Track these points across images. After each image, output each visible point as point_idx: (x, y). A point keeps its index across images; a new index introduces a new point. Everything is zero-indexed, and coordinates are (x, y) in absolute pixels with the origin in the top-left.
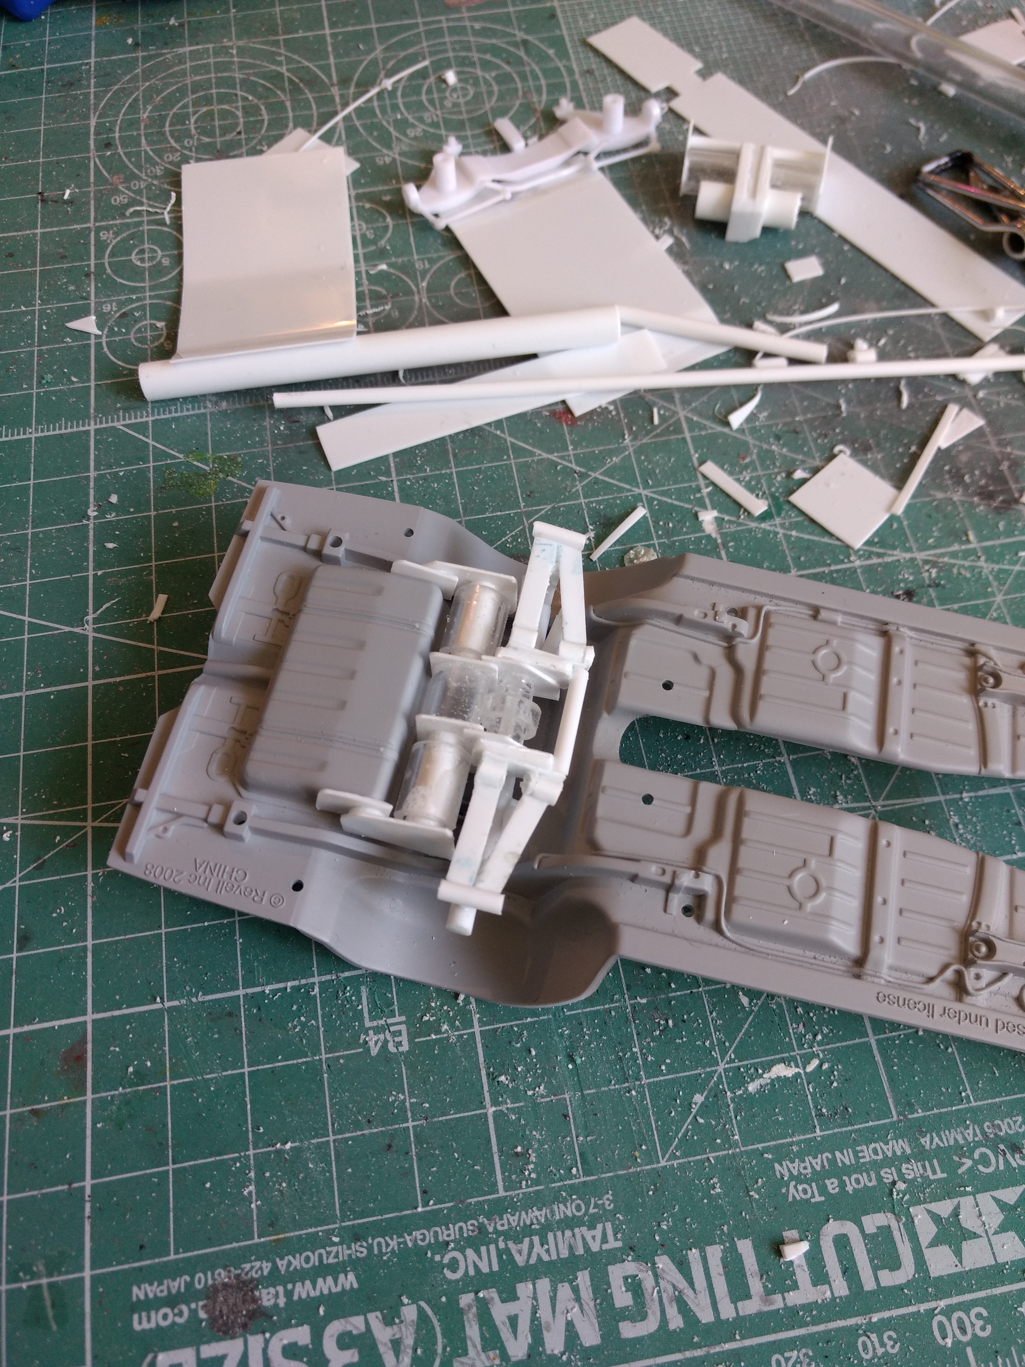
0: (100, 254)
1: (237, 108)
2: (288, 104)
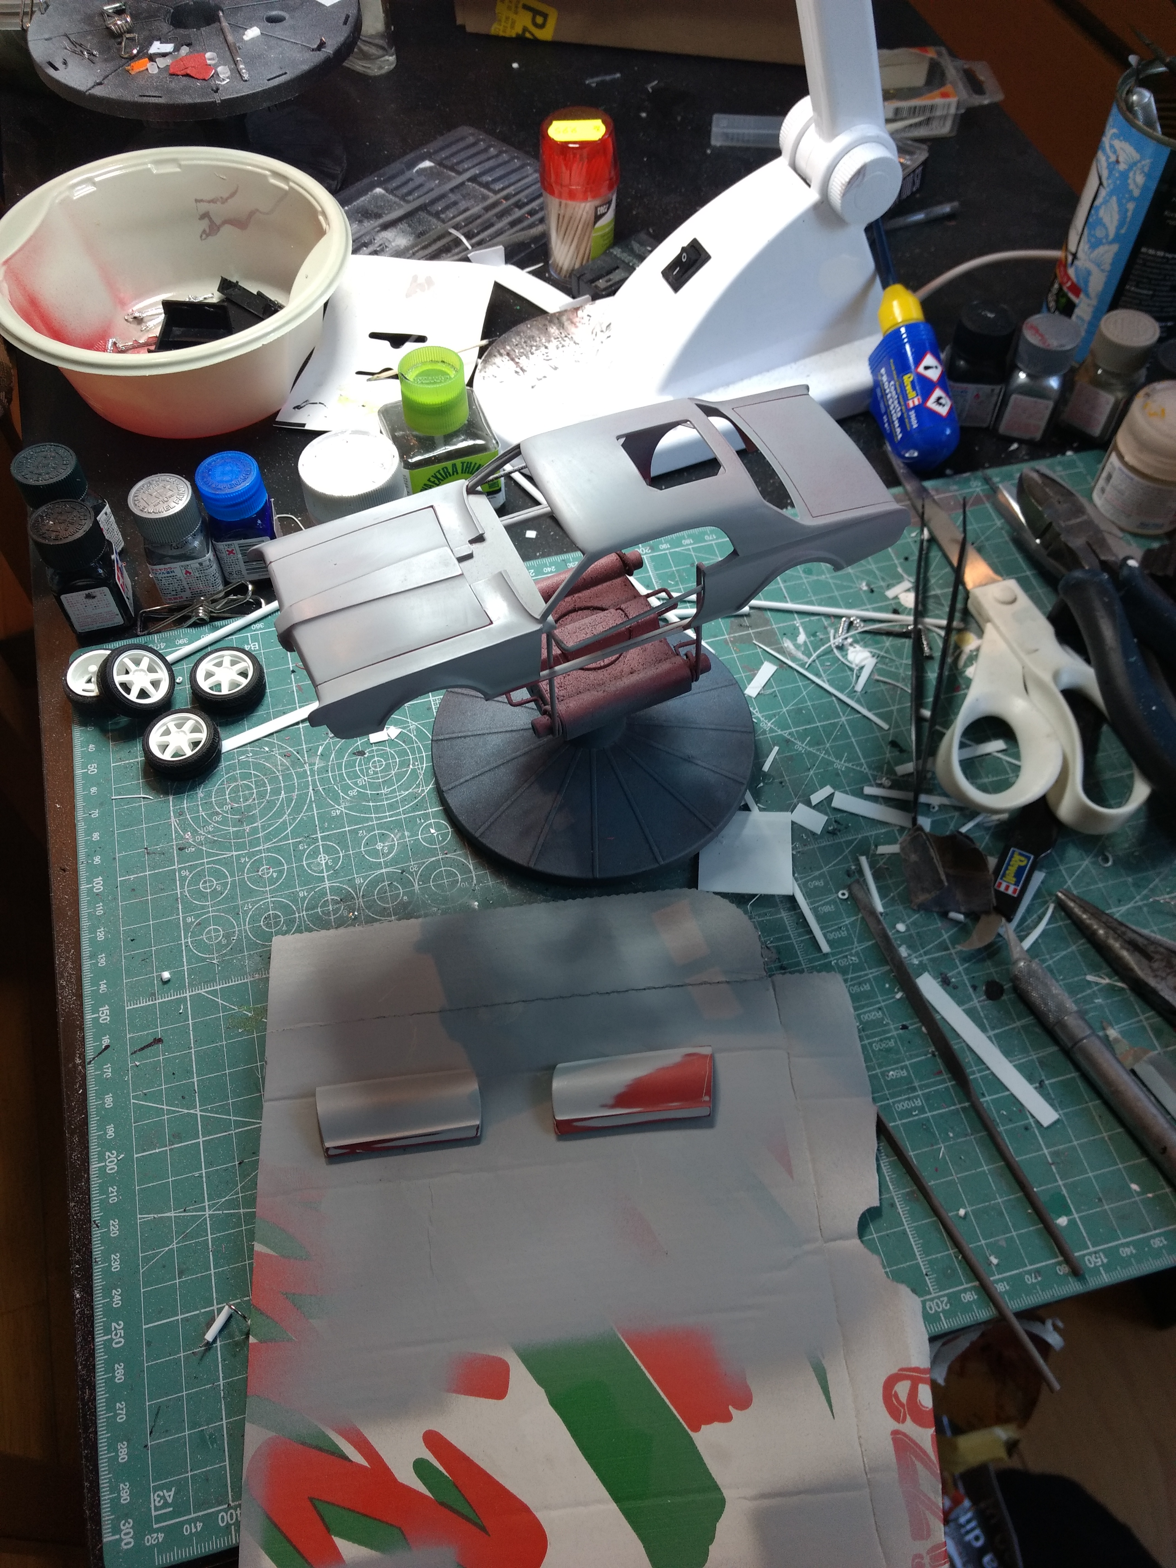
0: (182, 887)
1: (251, 782)
2: (281, 778)
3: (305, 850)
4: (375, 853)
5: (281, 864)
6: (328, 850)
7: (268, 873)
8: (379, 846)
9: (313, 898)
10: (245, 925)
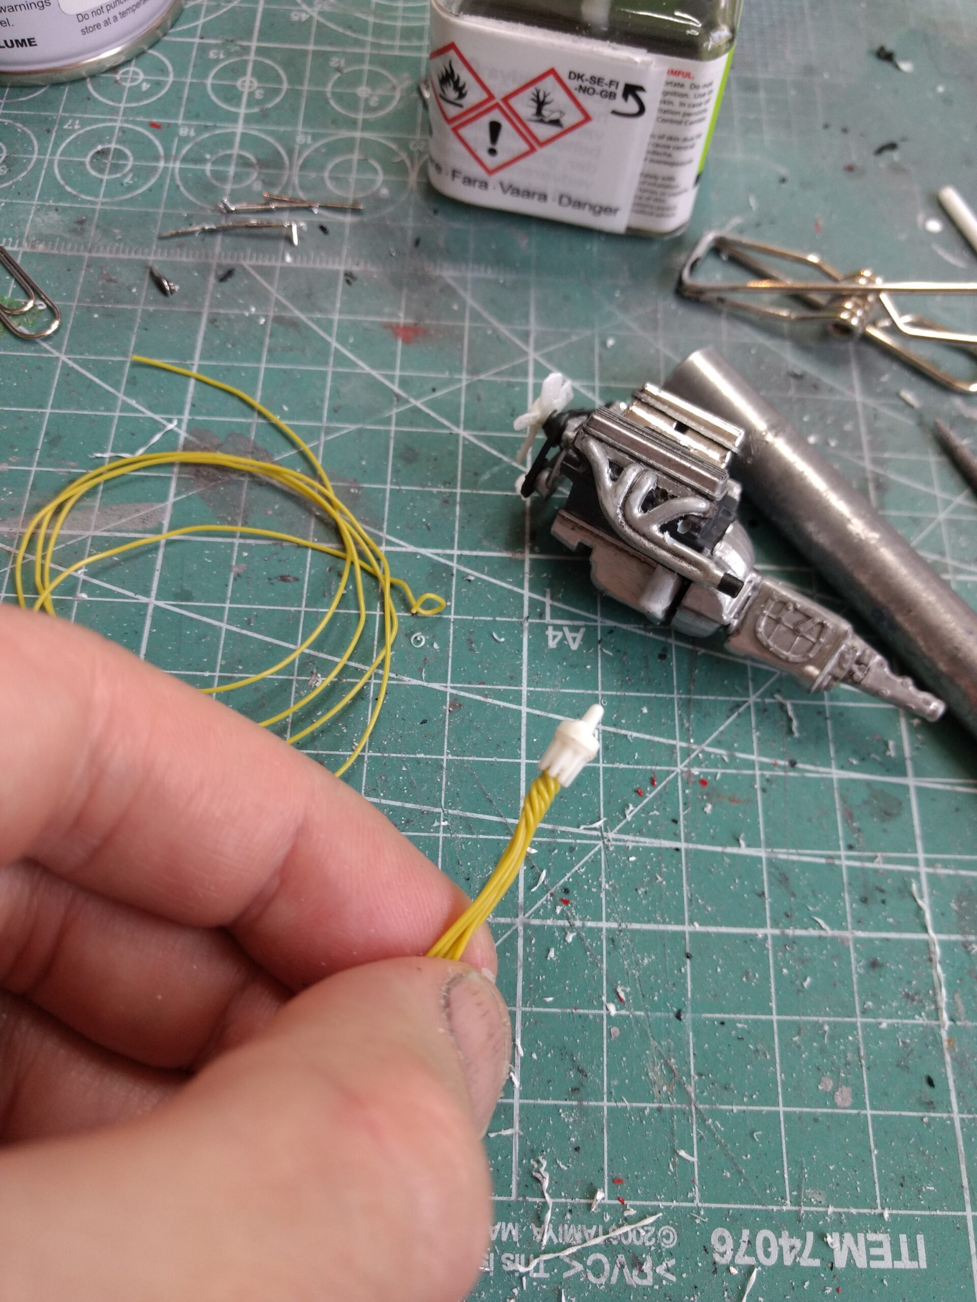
3: (217, 61)
4: (352, 102)
5: (163, 71)
6: (261, 73)
7: (133, 80)
8: (363, 91)
9: (202, 146)
10: (53, 153)
